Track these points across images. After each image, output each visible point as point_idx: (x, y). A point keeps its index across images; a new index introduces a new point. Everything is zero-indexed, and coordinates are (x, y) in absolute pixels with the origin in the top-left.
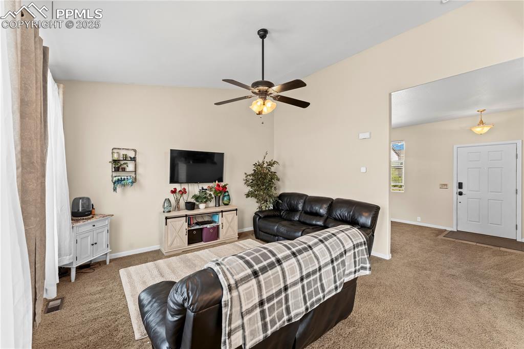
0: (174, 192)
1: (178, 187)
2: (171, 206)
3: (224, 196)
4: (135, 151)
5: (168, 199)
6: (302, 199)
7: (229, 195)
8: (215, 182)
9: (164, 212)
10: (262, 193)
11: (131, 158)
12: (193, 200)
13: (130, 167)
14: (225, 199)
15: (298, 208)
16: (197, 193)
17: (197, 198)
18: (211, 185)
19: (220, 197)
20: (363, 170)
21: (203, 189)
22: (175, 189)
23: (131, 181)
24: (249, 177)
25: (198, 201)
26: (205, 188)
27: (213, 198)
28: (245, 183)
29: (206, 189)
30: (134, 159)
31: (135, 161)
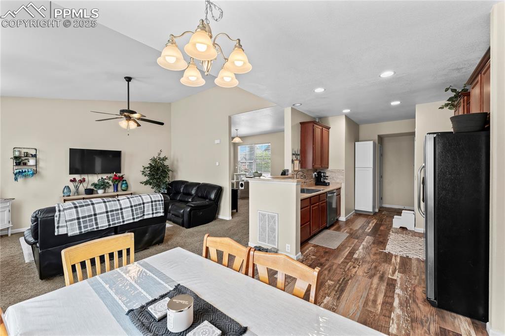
0: (74, 181)
1: (78, 177)
2: (70, 192)
3: (122, 184)
4: (36, 150)
5: (68, 186)
6: (183, 184)
7: (126, 183)
8: (113, 173)
9: (64, 196)
10: (155, 181)
11: (32, 155)
12: (92, 187)
13: (32, 162)
14: (123, 186)
15: (180, 191)
16: (96, 182)
17: (95, 185)
18: (109, 175)
19: (118, 184)
20: (217, 164)
21: (102, 178)
22: (75, 179)
23: (31, 173)
24: (146, 169)
25: (96, 188)
26: (104, 178)
27: (110, 185)
28: (143, 174)
29: (106, 179)
30: (35, 156)
31: (36, 157)
